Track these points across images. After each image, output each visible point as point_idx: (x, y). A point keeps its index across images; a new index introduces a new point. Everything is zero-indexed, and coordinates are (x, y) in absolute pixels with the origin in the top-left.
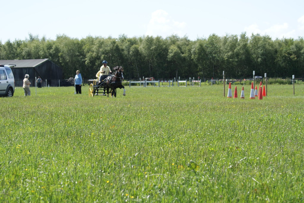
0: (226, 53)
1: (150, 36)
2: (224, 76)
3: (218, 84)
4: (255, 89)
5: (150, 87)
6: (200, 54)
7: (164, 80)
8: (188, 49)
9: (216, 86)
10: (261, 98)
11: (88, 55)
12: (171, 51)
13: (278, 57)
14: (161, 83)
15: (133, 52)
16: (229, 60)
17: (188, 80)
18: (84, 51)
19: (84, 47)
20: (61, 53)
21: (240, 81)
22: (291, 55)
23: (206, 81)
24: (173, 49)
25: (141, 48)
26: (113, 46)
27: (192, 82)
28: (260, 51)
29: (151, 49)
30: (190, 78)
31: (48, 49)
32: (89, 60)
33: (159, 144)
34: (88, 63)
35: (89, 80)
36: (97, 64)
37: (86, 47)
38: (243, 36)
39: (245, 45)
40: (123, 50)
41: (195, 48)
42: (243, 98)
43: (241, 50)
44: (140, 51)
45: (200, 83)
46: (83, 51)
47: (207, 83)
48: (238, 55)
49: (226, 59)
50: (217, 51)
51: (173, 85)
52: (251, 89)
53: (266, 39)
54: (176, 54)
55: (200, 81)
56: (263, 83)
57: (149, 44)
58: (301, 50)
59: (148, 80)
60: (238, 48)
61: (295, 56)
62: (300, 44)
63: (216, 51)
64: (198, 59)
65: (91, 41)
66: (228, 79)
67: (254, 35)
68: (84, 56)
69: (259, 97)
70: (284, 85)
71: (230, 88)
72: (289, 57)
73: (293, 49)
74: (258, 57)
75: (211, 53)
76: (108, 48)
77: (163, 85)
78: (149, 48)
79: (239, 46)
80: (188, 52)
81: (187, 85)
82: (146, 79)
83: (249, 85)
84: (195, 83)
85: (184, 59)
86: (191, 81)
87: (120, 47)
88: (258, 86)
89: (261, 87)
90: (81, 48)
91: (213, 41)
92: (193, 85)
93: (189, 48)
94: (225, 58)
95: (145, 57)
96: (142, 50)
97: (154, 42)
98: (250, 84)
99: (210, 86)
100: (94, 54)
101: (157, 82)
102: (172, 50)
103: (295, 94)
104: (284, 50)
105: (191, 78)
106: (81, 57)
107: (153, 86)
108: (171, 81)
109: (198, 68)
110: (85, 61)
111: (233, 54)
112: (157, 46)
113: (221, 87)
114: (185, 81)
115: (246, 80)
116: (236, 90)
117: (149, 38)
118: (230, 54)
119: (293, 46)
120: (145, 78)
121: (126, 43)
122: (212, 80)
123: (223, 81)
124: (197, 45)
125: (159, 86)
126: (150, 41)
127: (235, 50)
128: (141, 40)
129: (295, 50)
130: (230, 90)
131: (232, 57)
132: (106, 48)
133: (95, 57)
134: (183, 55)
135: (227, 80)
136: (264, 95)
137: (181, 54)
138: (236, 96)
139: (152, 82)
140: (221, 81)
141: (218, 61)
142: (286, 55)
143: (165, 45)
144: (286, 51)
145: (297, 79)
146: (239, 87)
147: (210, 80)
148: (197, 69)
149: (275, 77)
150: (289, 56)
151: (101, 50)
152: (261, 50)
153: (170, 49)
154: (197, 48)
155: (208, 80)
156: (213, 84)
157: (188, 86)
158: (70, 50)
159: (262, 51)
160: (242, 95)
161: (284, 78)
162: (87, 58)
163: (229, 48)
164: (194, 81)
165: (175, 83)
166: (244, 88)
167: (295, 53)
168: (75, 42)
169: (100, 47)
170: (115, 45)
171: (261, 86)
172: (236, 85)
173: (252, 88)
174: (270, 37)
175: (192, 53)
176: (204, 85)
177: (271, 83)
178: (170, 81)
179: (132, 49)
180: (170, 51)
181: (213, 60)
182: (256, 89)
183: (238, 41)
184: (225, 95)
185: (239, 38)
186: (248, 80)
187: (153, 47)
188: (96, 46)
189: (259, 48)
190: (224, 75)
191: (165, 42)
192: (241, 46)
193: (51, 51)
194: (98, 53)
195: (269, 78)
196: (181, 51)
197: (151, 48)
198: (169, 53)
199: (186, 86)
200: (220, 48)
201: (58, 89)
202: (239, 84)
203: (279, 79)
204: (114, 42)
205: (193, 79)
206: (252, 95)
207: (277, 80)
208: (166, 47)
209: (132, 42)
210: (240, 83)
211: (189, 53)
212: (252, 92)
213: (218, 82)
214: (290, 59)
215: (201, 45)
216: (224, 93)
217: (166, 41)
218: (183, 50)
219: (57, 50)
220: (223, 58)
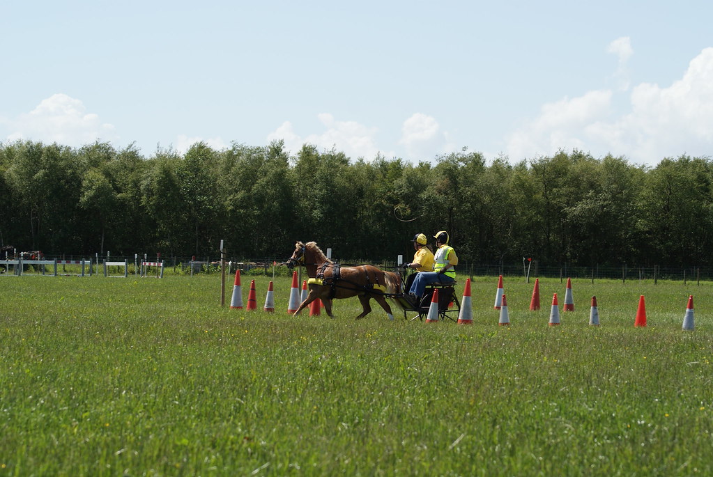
0: (230, 193)
1: (34, 143)
2: (224, 253)
3: (208, 273)
4: (303, 287)
5: (32, 275)
6: (162, 194)
7: (68, 260)
8: (133, 181)
9: (202, 277)
10: (316, 312)
12: (89, 185)
13: (364, 207)
14: (60, 267)
16: (238, 211)
17: (130, 260)
21: (266, 268)
22: (396, 202)
23: (177, 264)
24: (93, 178)
25: (11, 172)
27: (141, 266)
28: (319, 191)
29: (35, 177)
30: (136, 256)
38: (276, 152)
41: (149, 179)
42: (269, 309)
43: (270, 187)
44: (6, 182)
45: (161, 270)
47: (179, 269)
48: (260, 200)
49: (231, 208)
50: (207, 187)
51: (91, 272)
52: (292, 288)
53: (336, 162)
54: (101, 191)
55: (161, 264)
57: (31, 163)
58: (421, 192)
59: (26, 258)
60: (262, 181)
61: (407, 206)
62: (420, 176)
63: (205, 187)
64: (158, 208)
66: (233, 261)
69: (311, 309)
71: (238, 284)
72: (392, 209)
73: (400, 187)
74: (314, 208)
75: (192, 193)
77: (65, 271)
78: (30, 175)
79: (265, 175)
80: (132, 187)
81: (127, 273)
82: (22, 254)
83: (286, 278)
84: (149, 269)
85: (123, 204)
86: (138, 265)
91: (198, 160)
92: (143, 273)
93: (134, 178)
94: (228, 205)
95: (21, 197)
96: (12, 179)
98: (290, 274)
99: (187, 278)
101: (49, 264)
102: (90, 181)
104: (380, 189)
105: (138, 254)
107: (41, 274)
108: (88, 262)
109: (159, 230)
111: (249, 198)
112: (49, 169)
113: (215, 280)
114: (123, 264)
115: (279, 264)
116: (253, 289)
117: (31, 147)
118: (240, 195)
119: (401, 181)
120: (19, 252)
122: (192, 262)
123: (221, 267)
124: (156, 171)
125: (56, 275)
126: (34, 155)
127: (255, 188)
128: (10, 153)
129: (406, 190)
130: (237, 290)
131: (245, 203)
134: (119, 195)
135: (230, 263)
137: (115, 193)
138: (253, 305)
139: (38, 262)
140: (216, 266)
141: (209, 212)
142: (385, 203)
143: (71, 167)
144: (385, 193)
146: (262, 281)
147: (187, 262)
148: (155, 232)
150: (392, 205)
152: (321, 190)
153: (84, 179)
154: (156, 179)
155: (183, 262)
156: (196, 272)
157: (130, 276)
159: (324, 191)
160: (269, 304)
163: (238, 182)
164: (147, 264)
165: (97, 267)
166: (274, 284)
167: (407, 198)
172: (255, 278)
173: (295, 286)
175: (142, 191)
176: (172, 274)
178: (84, 263)
180: (85, 183)
181: (198, 210)
184: (224, 301)
187: (40, 174)
190: (223, 250)
192: (271, 176)
196: (114, 184)
197: (35, 174)
198: (83, 190)
199: (124, 277)
200: (216, 180)
202: (261, 274)
205: (143, 258)
206: (293, 303)
208: (73, 173)
210: (264, 270)
211: (135, 190)
212: (295, 295)
213: (209, 267)
214: (393, 212)
215: (166, 172)
216: (223, 297)
218: (119, 184)
220: (222, 207)
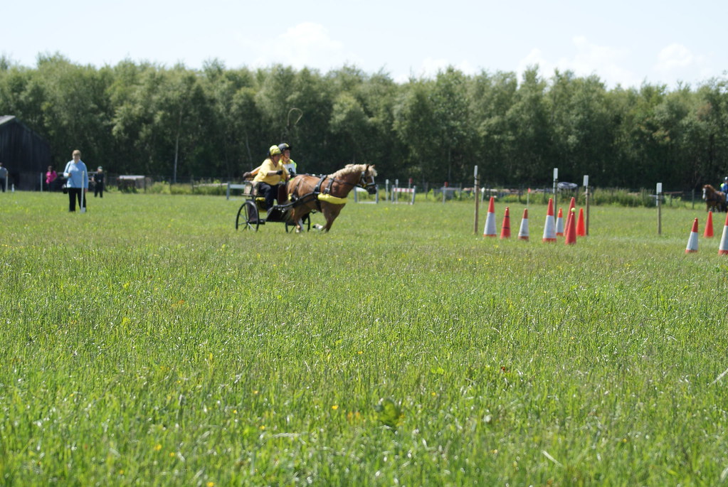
0: (484, 118)
1: (285, 66)
2: (477, 180)
3: (461, 199)
4: (558, 215)
6: (414, 118)
8: (385, 105)
9: (454, 204)
10: (572, 239)
11: (121, 110)
12: (341, 108)
13: (620, 134)
15: (240, 107)
16: (492, 137)
17: (382, 186)
18: (111, 99)
19: (108, 90)
20: (47, 104)
21: (520, 195)
22: (655, 129)
23: (429, 190)
24: (345, 103)
25: (262, 95)
26: (189, 89)
27: (392, 192)
28: (575, 118)
29: (288, 99)
30: (387, 181)
31: (13, 91)
32: (124, 124)
33: (301, 353)
34: (119, 132)
35: (121, 177)
36: (142, 135)
37: (114, 89)
38: (530, 76)
39: (536, 100)
40: (213, 101)
41: (402, 104)
42: (524, 238)
43: (524, 112)
44: (256, 105)
45: (412, 196)
46: (107, 100)
47: (431, 195)
48: (514, 126)
49: (484, 133)
50: (460, 112)
52: (548, 216)
53: (593, 85)
54: (352, 116)
55: (413, 190)
56: (577, 202)
57: (282, 86)
58: (682, 118)
60: (517, 106)
61: (667, 133)
62: (681, 101)
63: (458, 111)
64: (411, 132)
65: (130, 73)
66: (486, 188)
67: (560, 73)
68: (110, 113)
69: (566, 237)
70: (633, 209)
71: (492, 210)
72: (651, 136)
73: (661, 113)
74: (570, 133)
75: (444, 118)
76: (174, 95)
78: (282, 98)
79: (520, 100)
80: (383, 112)
81: (378, 200)
83: (542, 206)
84: (400, 195)
85: (374, 129)
86: (389, 190)
87: (207, 93)
88: (566, 209)
89: (574, 213)
90: (102, 91)
91: (451, 85)
92: (394, 200)
93: (387, 103)
94: (481, 131)
95: (271, 121)
96: (263, 103)
97: (296, 80)
98: (545, 202)
99: (439, 205)
100: (137, 110)
102: (341, 105)
103: (663, 235)
104: (639, 114)
105: (390, 180)
106: (102, 114)
109: (411, 155)
110: (113, 126)
111: (503, 123)
112: (303, 92)
113: (467, 207)
115: (533, 191)
116: (507, 217)
117: (282, 70)
118: (494, 120)
119: (663, 107)
121: (223, 82)
122: (445, 189)
123: (474, 194)
124: (410, 96)
126: (285, 78)
127: (509, 113)
128: (261, 76)
129: (667, 116)
130: (491, 218)
131: (500, 128)
132: (170, 94)
133: (138, 117)
134: (370, 120)
135: (483, 190)
136: (581, 232)
137: (367, 117)
138: (507, 232)
140: (468, 192)
141: (461, 138)
142: (643, 129)
143: (323, 91)
144: (643, 119)
145: (667, 195)
146: (517, 209)
147: (439, 188)
148: (406, 157)
149: (611, 187)
150: (651, 131)
151: (155, 98)
152: (577, 115)
153: (336, 103)
154: (408, 105)
155: (435, 188)
156: (448, 198)
157: (381, 202)
158: (72, 96)
159: (581, 116)
160: (523, 232)
161: (634, 188)
162: (116, 117)
163: (492, 107)
164: (399, 190)
167: (667, 124)
168: (86, 74)
169: (152, 90)
170: (195, 86)
171: (573, 209)
172: (509, 205)
173: (551, 213)
174: (601, 81)
175: (395, 117)
176: (424, 201)
177: (599, 202)
179: (238, 97)
180: (336, 107)
181: (451, 136)
182: (561, 216)
183: (518, 88)
184: (477, 228)
185: (520, 80)
186: (539, 193)
187: (294, 96)
188: (142, 87)
189: (572, 107)
190: (477, 176)
191: (326, 84)
192: (525, 101)
193: (22, 97)
194: (147, 106)
195: (595, 188)
196: (365, 109)
197: (287, 97)
198: (334, 114)
199: (374, 203)
200: (468, 105)
201: (35, 198)
202: (515, 201)
203: (622, 193)
204: (191, 80)
205: (394, 183)
206: (548, 231)
207: (615, 194)
208: (326, 97)
209: (239, 80)
210: (518, 198)
211: (387, 114)
212: (550, 224)
213: (461, 194)
214: (652, 139)
215: (420, 97)
216: (476, 224)
217: (327, 82)
218: (370, 107)
219: (39, 94)
220: (476, 133)
